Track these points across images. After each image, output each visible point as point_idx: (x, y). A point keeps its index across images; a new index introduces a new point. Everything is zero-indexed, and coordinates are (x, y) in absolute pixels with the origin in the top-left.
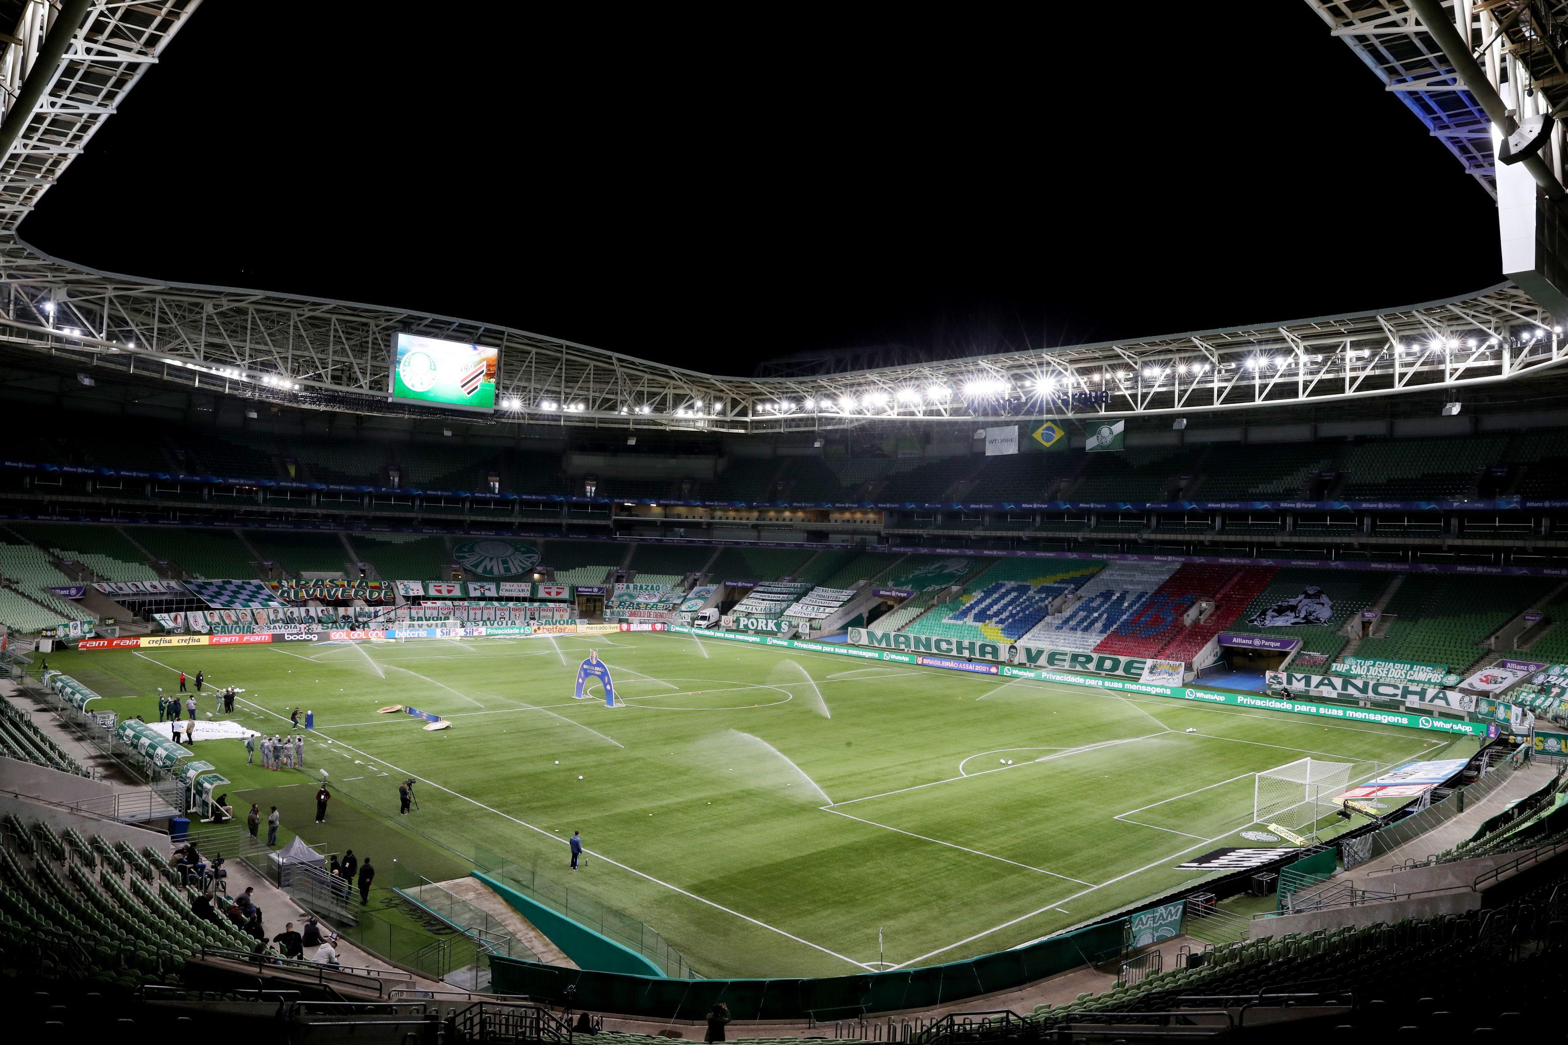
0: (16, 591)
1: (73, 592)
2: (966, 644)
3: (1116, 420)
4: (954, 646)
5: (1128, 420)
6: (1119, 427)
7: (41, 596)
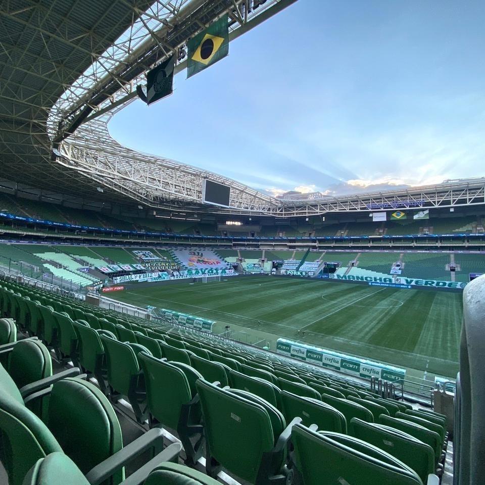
0: (68, 270)
1: (86, 270)
2: (378, 278)
3: (426, 209)
4: (373, 279)
5: (430, 210)
6: (427, 212)
7: (76, 272)
